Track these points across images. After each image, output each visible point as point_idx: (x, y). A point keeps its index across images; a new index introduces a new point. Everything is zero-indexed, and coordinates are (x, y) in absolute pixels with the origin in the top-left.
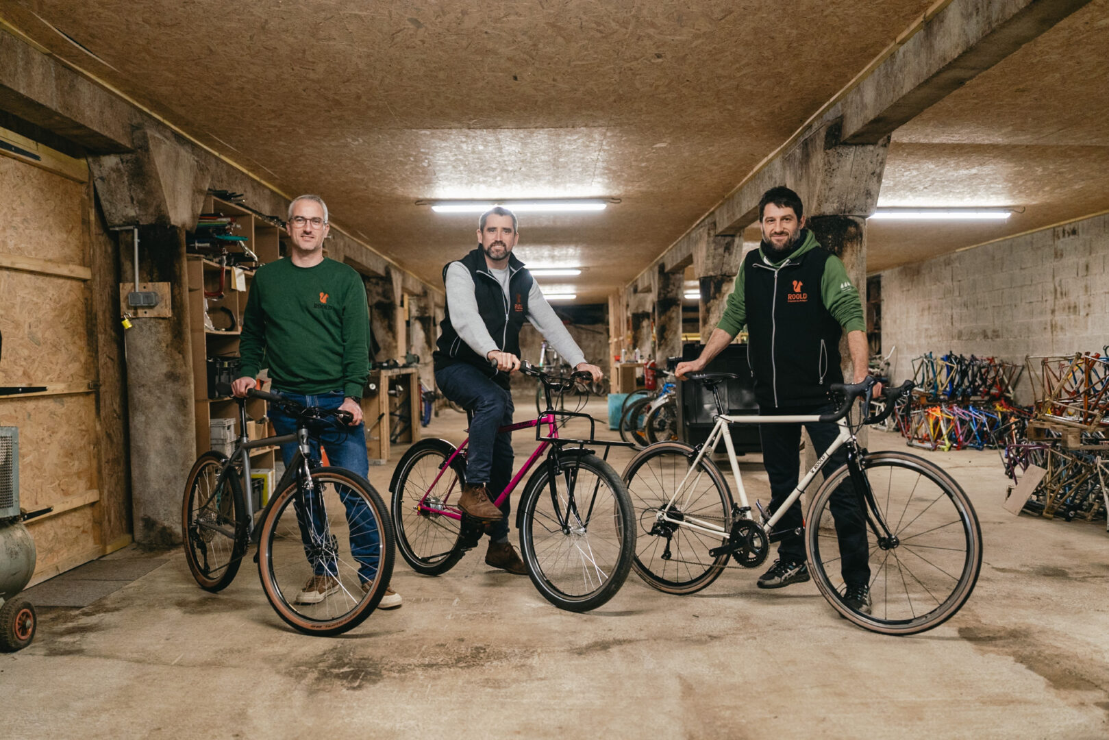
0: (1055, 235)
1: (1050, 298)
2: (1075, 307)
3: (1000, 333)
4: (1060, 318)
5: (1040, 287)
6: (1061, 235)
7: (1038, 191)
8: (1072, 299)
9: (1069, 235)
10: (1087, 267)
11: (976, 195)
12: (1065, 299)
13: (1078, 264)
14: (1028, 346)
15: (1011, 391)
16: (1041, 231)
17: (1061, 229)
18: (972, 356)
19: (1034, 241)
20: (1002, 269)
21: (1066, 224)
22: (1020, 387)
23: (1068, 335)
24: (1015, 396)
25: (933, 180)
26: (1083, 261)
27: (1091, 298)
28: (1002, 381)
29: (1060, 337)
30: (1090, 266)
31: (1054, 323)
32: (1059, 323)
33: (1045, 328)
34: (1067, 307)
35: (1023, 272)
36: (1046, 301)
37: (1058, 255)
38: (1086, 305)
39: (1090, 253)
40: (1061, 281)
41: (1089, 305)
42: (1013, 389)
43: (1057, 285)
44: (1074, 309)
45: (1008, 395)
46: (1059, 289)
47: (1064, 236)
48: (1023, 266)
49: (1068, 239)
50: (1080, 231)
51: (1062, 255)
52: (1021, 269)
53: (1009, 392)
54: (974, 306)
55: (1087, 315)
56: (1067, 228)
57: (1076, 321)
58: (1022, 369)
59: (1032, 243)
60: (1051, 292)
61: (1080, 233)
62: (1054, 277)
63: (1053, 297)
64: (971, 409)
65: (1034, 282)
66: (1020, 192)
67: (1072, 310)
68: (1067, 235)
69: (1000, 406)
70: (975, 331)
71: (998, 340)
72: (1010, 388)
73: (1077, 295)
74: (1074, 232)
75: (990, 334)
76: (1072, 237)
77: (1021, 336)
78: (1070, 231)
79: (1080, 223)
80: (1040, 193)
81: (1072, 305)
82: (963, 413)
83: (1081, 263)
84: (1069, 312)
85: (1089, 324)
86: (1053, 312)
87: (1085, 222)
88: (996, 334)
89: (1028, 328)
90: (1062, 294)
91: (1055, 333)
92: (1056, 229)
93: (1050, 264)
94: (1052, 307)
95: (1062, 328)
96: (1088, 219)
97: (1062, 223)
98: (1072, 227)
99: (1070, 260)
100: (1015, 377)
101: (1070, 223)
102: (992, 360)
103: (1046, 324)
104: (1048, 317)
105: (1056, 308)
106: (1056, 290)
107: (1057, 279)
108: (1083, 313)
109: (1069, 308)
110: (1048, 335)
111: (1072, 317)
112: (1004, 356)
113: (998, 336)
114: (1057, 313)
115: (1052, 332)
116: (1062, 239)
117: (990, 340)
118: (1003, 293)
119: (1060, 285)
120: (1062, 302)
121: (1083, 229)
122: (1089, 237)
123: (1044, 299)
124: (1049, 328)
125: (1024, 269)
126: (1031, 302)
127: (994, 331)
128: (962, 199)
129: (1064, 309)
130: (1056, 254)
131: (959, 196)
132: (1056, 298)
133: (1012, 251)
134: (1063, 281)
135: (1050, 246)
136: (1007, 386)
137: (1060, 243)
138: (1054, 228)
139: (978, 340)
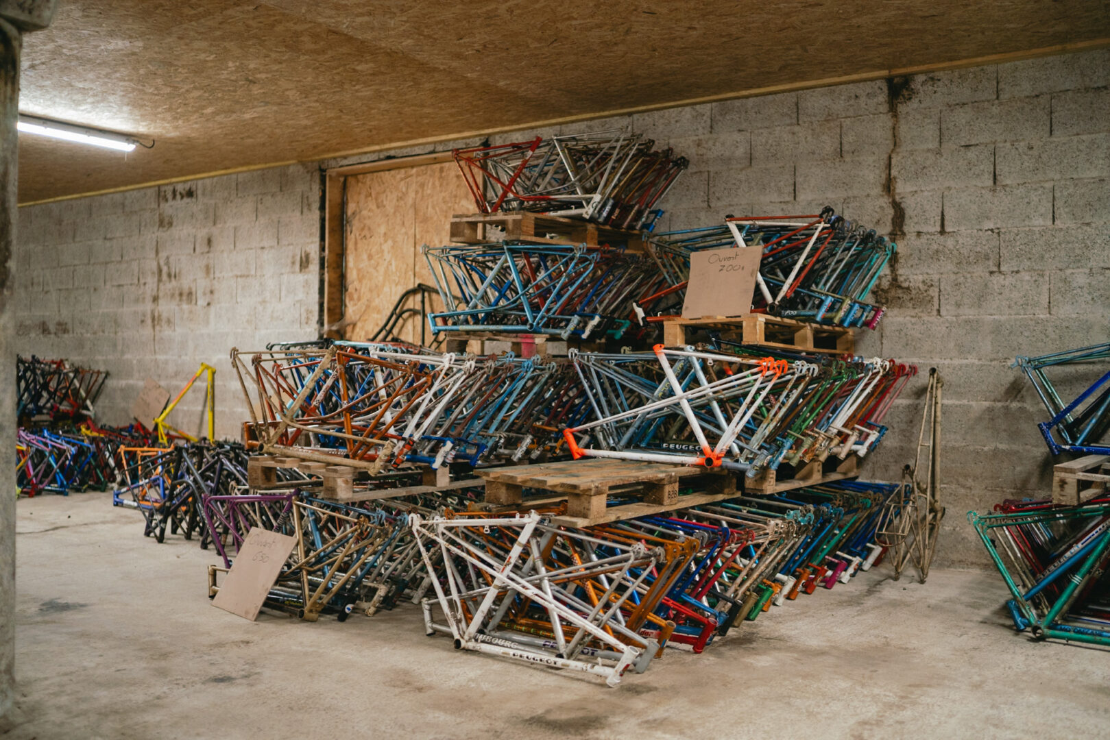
0: (161, 196)
1: (151, 281)
2: (190, 294)
3: (70, 327)
4: (165, 307)
5: (135, 266)
6: (170, 196)
7: (195, 112)
8: (186, 283)
9: (182, 197)
10: (209, 242)
11: (103, 101)
12: (174, 283)
13: (195, 237)
14: (115, 345)
15: (91, 408)
16: (139, 189)
17: (171, 188)
18: (33, 357)
19: (127, 202)
20: (74, 237)
21: (178, 182)
22: (103, 401)
23: (178, 330)
24: (95, 415)
25: (57, 52)
26: (202, 233)
27: (215, 282)
28: (76, 392)
29: (166, 333)
30: (213, 239)
31: (156, 315)
32: (165, 315)
33: (143, 321)
34: (177, 293)
35: (108, 244)
36: (145, 284)
37: (165, 223)
38: (208, 291)
39: (215, 224)
40: (168, 258)
41: (212, 292)
42: (92, 403)
43: (162, 263)
44: (189, 296)
45: (85, 412)
46: (165, 269)
47: (174, 197)
48: (109, 236)
49: (179, 203)
50: (199, 192)
51: (170, 224)
52: (105, 238)
53: (88, 409)
54: (26, 287)
55: (209, 304)
56: (180, 188)
57: (191, 312)
58: (106, 377)
59: (123, 205)
60: (153, 273)
61: (200, 196)
62: (157, 253)
63: (156, 280)
64: (46, 434)
65: (126, 258)
66: (169, 110)
67: (184, 298)
68: (178, 197)
69: (88, 428)
70: (28, 322)
71: (66, 336)
72: (88, 402)
73: (192, 277)
74: (190, 194)
75: (52, 328)
76: (186, 200)
77: (103, 332)
78: (183, 192)
79: (200, 183)
80: (196, 116)
81: (186, 291)
82: (38, 441)
83: (199, 235)
84: (181, 300)
85: (212, 317)
86: (155, 299)
87: (208, 182)
88: (63, 328)
89: (116, 322)
90: (169, 275)
91: (157, 328)
92: (163, 189)
93: (152, 235)
94: (155, 293)
95: (169, 321)
96: (213, 177)
97: (174, 180)
98: (187, 186)
99: (183, 230)
100: (95, 389)
101: (185, 182)
102: (60, 363)
103: (144, 315)
104: (148, 307)
105: (161, 294)
106: (160, 271)
107: (163, 255)
108: (202, 302)
109: (181, 294)
110: (147, 331)
111: (185, 306)
112: (76, 358)
113: (65, 331)
114: (161, 301)
115: (154, 327)
116: (171, 202)
117: (52, 336)
118: (75, 270)
119: (167, 263)
120: (168, 286)
121: (204, 190)
122: (213, 202)
123: (142, 281)
124: (149, 321)
125: (111, 239)
126: (119, 286)
127: (59, 324)
128: (78, 103)
129: (173, 295)
130: (161, 224)
131: (78, 97)
132: (160, 280)
133: (91, 215)
134: (171, 259)
135: (153, 210)
136: (84, 400)
137: (168, 208)
138: (159, 186)
139: (33, 335)
